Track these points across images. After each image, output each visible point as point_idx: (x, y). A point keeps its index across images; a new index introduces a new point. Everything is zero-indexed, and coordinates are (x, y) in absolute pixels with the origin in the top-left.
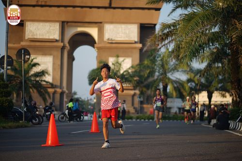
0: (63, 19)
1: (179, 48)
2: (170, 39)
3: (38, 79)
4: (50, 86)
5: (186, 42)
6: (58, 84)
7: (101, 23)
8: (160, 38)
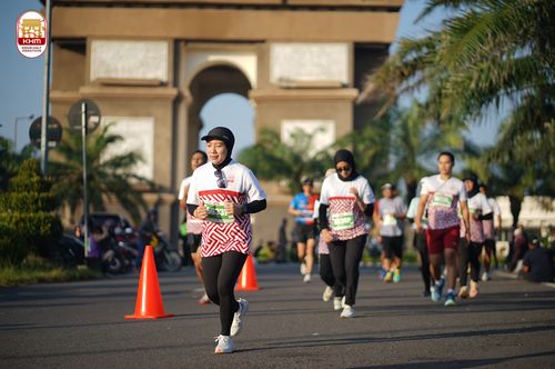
0: (178, 34)
1: (440, 95)
2: (418, 75)
3: (120, 171)
4: (148, 187)
5: (456, 83)
6: (167, 183)
7: (263, 41)
8: (398, 73)
